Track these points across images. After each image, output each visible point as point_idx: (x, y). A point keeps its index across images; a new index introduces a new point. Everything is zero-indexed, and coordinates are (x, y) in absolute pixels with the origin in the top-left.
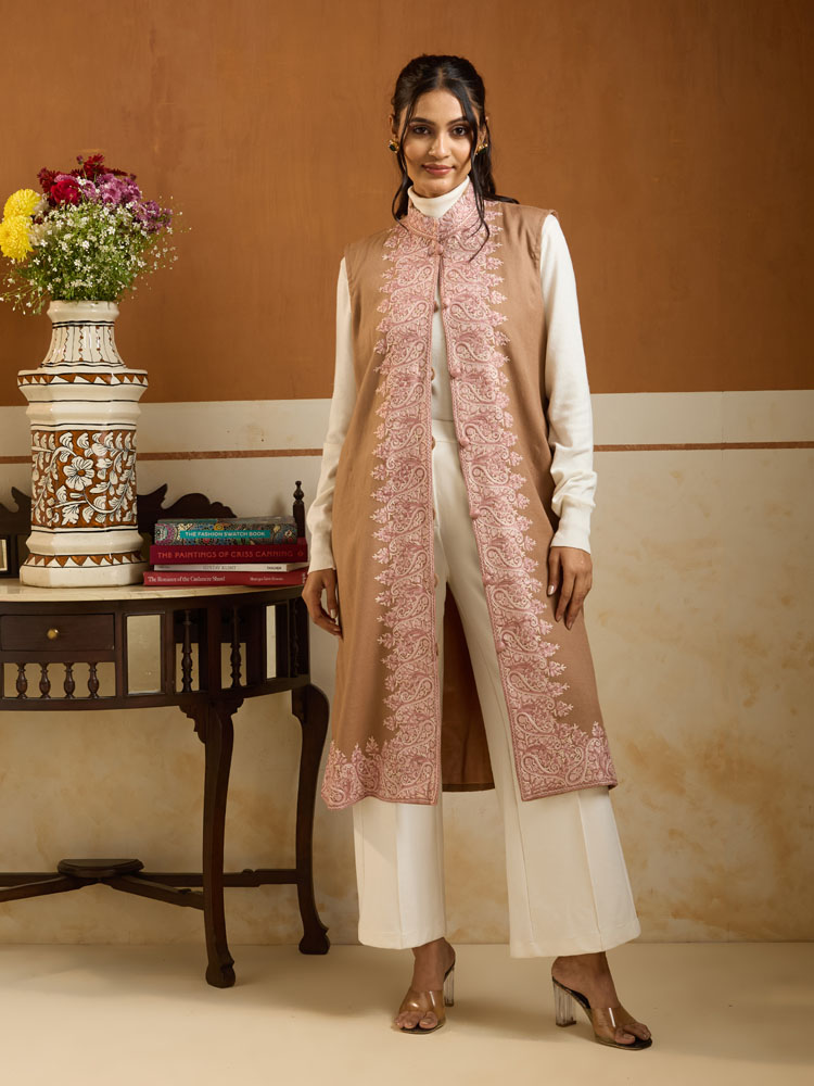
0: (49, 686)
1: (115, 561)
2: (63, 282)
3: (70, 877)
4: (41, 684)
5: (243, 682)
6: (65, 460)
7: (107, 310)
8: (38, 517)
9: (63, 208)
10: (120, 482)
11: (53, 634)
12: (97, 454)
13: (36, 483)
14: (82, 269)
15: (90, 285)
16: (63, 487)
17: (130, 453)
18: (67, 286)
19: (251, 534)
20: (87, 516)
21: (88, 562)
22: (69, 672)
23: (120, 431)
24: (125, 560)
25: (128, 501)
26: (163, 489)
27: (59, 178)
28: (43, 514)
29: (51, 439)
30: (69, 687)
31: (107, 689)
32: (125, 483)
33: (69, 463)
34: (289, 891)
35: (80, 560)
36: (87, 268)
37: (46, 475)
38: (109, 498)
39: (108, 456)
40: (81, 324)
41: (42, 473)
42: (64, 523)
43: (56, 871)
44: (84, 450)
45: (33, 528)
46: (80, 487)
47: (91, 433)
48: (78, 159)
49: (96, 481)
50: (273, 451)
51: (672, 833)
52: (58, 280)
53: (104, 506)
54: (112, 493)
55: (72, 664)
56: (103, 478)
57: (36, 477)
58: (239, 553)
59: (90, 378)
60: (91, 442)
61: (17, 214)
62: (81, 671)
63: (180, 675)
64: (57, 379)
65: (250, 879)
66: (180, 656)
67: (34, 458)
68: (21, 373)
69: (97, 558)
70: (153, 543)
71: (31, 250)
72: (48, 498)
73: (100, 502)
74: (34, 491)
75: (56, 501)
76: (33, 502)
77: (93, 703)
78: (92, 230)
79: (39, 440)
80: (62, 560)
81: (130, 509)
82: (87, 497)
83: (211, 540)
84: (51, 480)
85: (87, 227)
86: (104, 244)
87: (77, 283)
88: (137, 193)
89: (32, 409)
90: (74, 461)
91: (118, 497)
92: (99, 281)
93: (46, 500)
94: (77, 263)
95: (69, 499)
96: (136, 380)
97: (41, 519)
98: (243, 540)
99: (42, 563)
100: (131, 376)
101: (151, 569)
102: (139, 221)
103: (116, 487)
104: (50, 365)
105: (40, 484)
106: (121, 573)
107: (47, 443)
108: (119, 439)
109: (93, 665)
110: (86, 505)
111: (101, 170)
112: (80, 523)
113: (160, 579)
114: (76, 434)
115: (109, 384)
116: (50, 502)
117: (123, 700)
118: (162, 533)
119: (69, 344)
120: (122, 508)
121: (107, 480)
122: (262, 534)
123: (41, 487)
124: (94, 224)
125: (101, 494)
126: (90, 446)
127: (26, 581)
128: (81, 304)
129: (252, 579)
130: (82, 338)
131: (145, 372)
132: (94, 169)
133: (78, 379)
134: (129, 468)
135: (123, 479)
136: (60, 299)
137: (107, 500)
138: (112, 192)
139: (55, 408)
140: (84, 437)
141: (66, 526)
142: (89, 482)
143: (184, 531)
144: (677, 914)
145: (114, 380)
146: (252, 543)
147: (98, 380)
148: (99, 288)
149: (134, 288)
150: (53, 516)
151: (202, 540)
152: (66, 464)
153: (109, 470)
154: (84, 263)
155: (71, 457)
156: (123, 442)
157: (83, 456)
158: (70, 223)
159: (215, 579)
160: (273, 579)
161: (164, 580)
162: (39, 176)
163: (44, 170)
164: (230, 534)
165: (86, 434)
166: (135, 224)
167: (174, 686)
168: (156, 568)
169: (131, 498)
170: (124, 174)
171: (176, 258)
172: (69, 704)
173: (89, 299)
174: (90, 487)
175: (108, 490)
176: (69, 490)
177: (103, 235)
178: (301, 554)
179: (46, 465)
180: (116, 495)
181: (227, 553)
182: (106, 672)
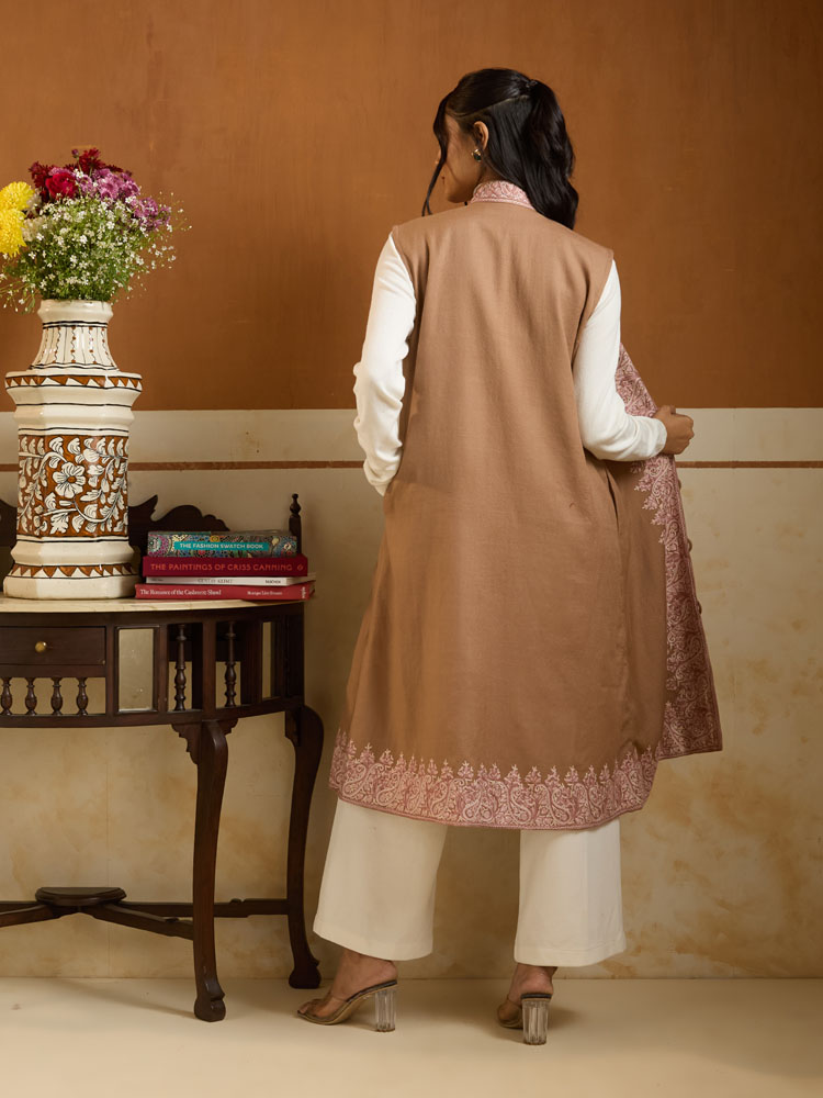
0: (36, 701)
1: (106, 573)
2: (57, 278)
3: (50, 905)
4: (26, 699)
5: (237, 701)
6: (55, 466)
7: (100, 310)
8: (24, 525)
9: (58, 202)
10: (111, 490)
11: (41, 646)
12: (89, 460)
13: (23, 490)
14: (77, 265)
15: (86, 282)
16: (53, 495)
17: (122, 461)
18: (61, 283)
19: (248, 546)
20: (77, 525)
21: (78, 573)
22: (57, 688)
23: (113, 437)
24: (115, 571)
25: (119, 510)
26: (154, 500)
27: (54, 171)
28: (30, 522)
29: (41, 444)
30: (57, 703)
31: (96, 707)
32: (116, 491)
33: (59, 469)
34: (280, 922)
35: (69, 570)
36: (84, 265)
37: (34, 482)
38: (101, 506)
39: (100, 463)
40: (74, 324)
41: (29, 480)
42: (53, 532)
43: (34, 899)
44: (75, 455)
45: (19, 537)
46: (70, 495)
47: (82, 438)
48: (73, 152)
49: (87, 488)
50: (268, 463)
51: (678, 864)
52: (52, 277)
53: (95, 515)
54: (103, 501)
55: (60, 679)
56: (94, 485)
57: (23, 484)
58: (236, 566)
59: (83, 380)
60: (83, 447)
61: (10, 208)
62: (69, 687)
63: (172, 692)
64: (48, 381)
65: (238, 909)
66: (173, 673)
67: (22, 464)
68: (9, 375)
69: (87, 570)
70: (145, 554)
71: (24, 245)
72: (36, 506)
73: (91, 510)
74: (21, 499)
75: (45, 509)
76: (19, 511)
77: (82, 720)
78: (88, 225)
79: (28, 445)
80: (50, 570)
81: (121, 519)
82: (78, 504)
83: (207, 551)
84: (39, 487)
85: (84, 222)
86: (102, 240)
87: (72, 280)
88: (135, 189)
89: (21, 412)
90: (64, 467)
91: (110, 506)
92: (95, 279)
93: (33, 508)
94: (73, 259)
95: (59, 507)
96: (130, 384)
97: (28, 528)
98: (240, 553)
99: (28, 573)
100: (125, 379)
101: (143, 581)
102: (137, 218)
103: (108, 495)
104: (41, 366)
105: (27, 491)
106: (111, 585)
107: (36, 448)
108: (111, 445)
109: (82, 680)
110: (76, 513)
111: (97, 165)
112: (70, 532)
113: (152, 592)
114: (67, 439)
115: (102, 387)
116: (39, 510)
117: (113, 718)
118: (156, 544)
119: (61, 344)
120: (113, 518)
121: (99, 488)
122: (261, 546)
123: (29, 495)
124: (90, 219)
125: (91, 503)
126: (81, 452)
127: (11, 593)
128: (74, 303)
129: (249, 593)
130: (74, 338)
131: (139, 376)
132: (90, 163)
133: (70, 381)
134: (121, 476)
135: (114, 487)
136: (52, 297)
137: (98, 510)
138: (110, 186)
139: (47, 411)
140: (75, 442)
141: (55, 535)
142: (80, 490)
143: (179, 543)
144: (680, 950)
145: (108, 383)
146: (250, 556)
147: (91, 383)
148: (94, 286)
149: (130, 289)
150: (41, 524)
151: (196, 552)
152: (56, 470)
153: (101, 477)
154: (80, 259)
155: (61, 463)
156: (115, 448)
157: (73, 462)
158: (66, 217)
159: (211, 592)
160: (271, 593)
161: (157, 593)
162: (31, 170)
163: (37, 164)
164: (227, 546)
165: (77, 440)
166: (134, 220)
167: (166, 704)
168: (148, 581)
169: (122, 508)
170: (120, 170)
171: (174, 258)
172: (56, 721)
173: (83, 298)
174: (81, 495)
175: (99, 499)
176: (58, 498)
177: (101, 229)
178: (300, 568)
179: (34, 471)
180: (107, 504)
181: (223, 566)
182: (96, 688)
